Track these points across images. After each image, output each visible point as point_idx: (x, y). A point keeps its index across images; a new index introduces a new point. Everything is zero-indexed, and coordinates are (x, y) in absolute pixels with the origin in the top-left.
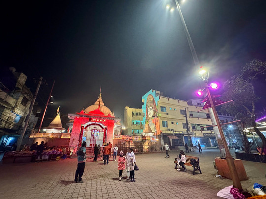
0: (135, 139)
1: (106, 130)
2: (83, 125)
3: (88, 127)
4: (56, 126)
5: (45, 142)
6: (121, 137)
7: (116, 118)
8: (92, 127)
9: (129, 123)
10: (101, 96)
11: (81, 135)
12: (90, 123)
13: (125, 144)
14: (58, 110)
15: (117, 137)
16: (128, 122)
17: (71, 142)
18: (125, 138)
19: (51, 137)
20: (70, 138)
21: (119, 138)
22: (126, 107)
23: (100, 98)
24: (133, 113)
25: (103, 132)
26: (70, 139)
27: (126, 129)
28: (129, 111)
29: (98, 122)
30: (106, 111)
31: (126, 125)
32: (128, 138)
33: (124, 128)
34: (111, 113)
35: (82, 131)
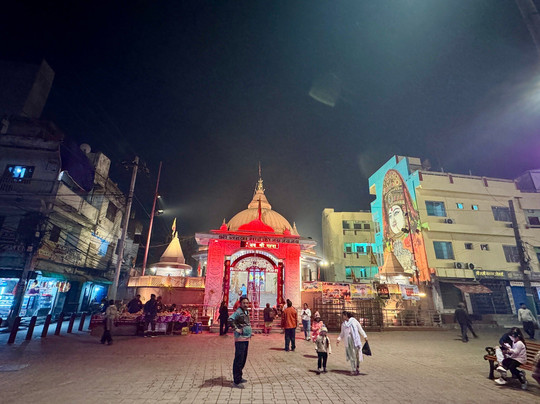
0: (359, 291)
1: (281, 269)
2: (228, 258)
3: (240, 263)
4: (174, 262)
5: (157, 296)
6: (321, 287)
7: (303, 239)
8: (248, 262)
9: (337, 250)
10: (261, 186)
11: (226, 281)
12: (242, 253)
13: (331, 303)
14: (174, 226)
15: (309, 285)
16: (334, 250)
17: (206, 297)
18: (331, 288)
19: (167, 285)
20: (203, 287)
21: (315, 290)
22: (327, 211)
23: (260, 193)
24: (346, 225)
25: (275, 275)
26: (203, 290)
27: (332, 268)
28: (334, 218)
29: (263, 249)
30: (276, 221)
31: (329, 256)
32: (338, 287)
33: (324, 263)
34: (288, 226)
35: (227, 272)
